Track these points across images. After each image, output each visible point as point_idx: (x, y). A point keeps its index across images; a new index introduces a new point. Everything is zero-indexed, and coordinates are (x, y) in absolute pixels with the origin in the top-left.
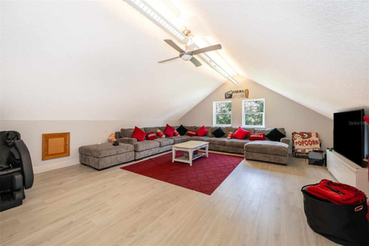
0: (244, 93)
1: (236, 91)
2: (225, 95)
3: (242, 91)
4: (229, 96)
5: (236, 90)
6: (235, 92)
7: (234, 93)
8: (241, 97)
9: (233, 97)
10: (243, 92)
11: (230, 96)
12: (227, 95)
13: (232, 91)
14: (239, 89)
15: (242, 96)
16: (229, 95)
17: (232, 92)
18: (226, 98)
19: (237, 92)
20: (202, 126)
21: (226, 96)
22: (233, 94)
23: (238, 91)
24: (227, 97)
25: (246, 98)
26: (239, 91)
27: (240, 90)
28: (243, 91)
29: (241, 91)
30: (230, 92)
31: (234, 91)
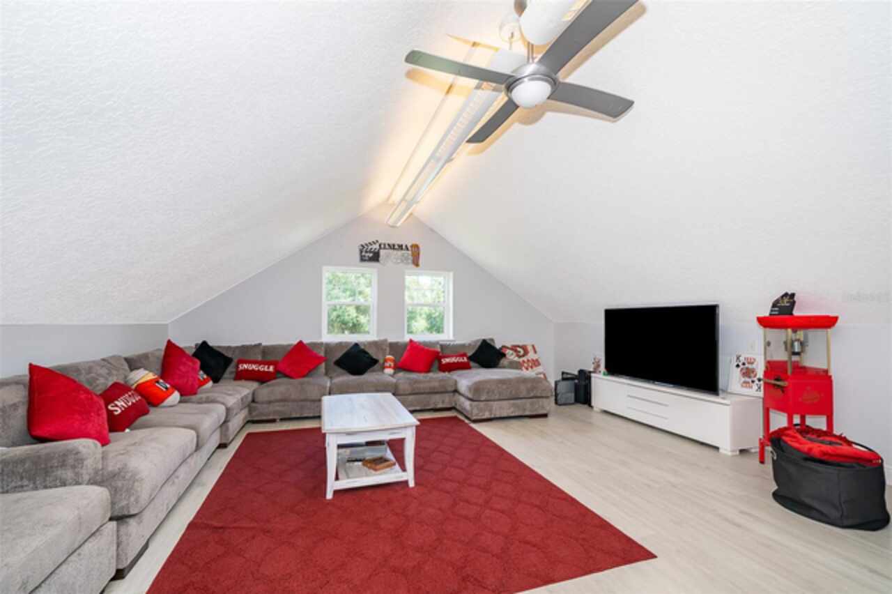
0: (410, 252)
1: (389, 245)
2: (361, 252)
3: (404, 247)
4: (371, 255)
5: (391, 242)
6: (387, 246)
7: (385, 248)
8: (402, 261)
9: (381, 258)
10: (407, 249)
11: (372, 257)
12: (366, 252)
13: (380, 242)
14: (397, 242)
15: (404, 260)
16: (370, 252)
17: (380, 245)
18: (363, 259)
19: (392, 247)
20: (295, 342)
21: (363, 254)
22: (382, 252)
23: (394, 245)
24: (367, 258)
25: (413, 266)
26: (396, 247)
27: (400, 243)
28: (406, 246)
29: (402, 246)
30: (374, 243)
31: (385, 245)
